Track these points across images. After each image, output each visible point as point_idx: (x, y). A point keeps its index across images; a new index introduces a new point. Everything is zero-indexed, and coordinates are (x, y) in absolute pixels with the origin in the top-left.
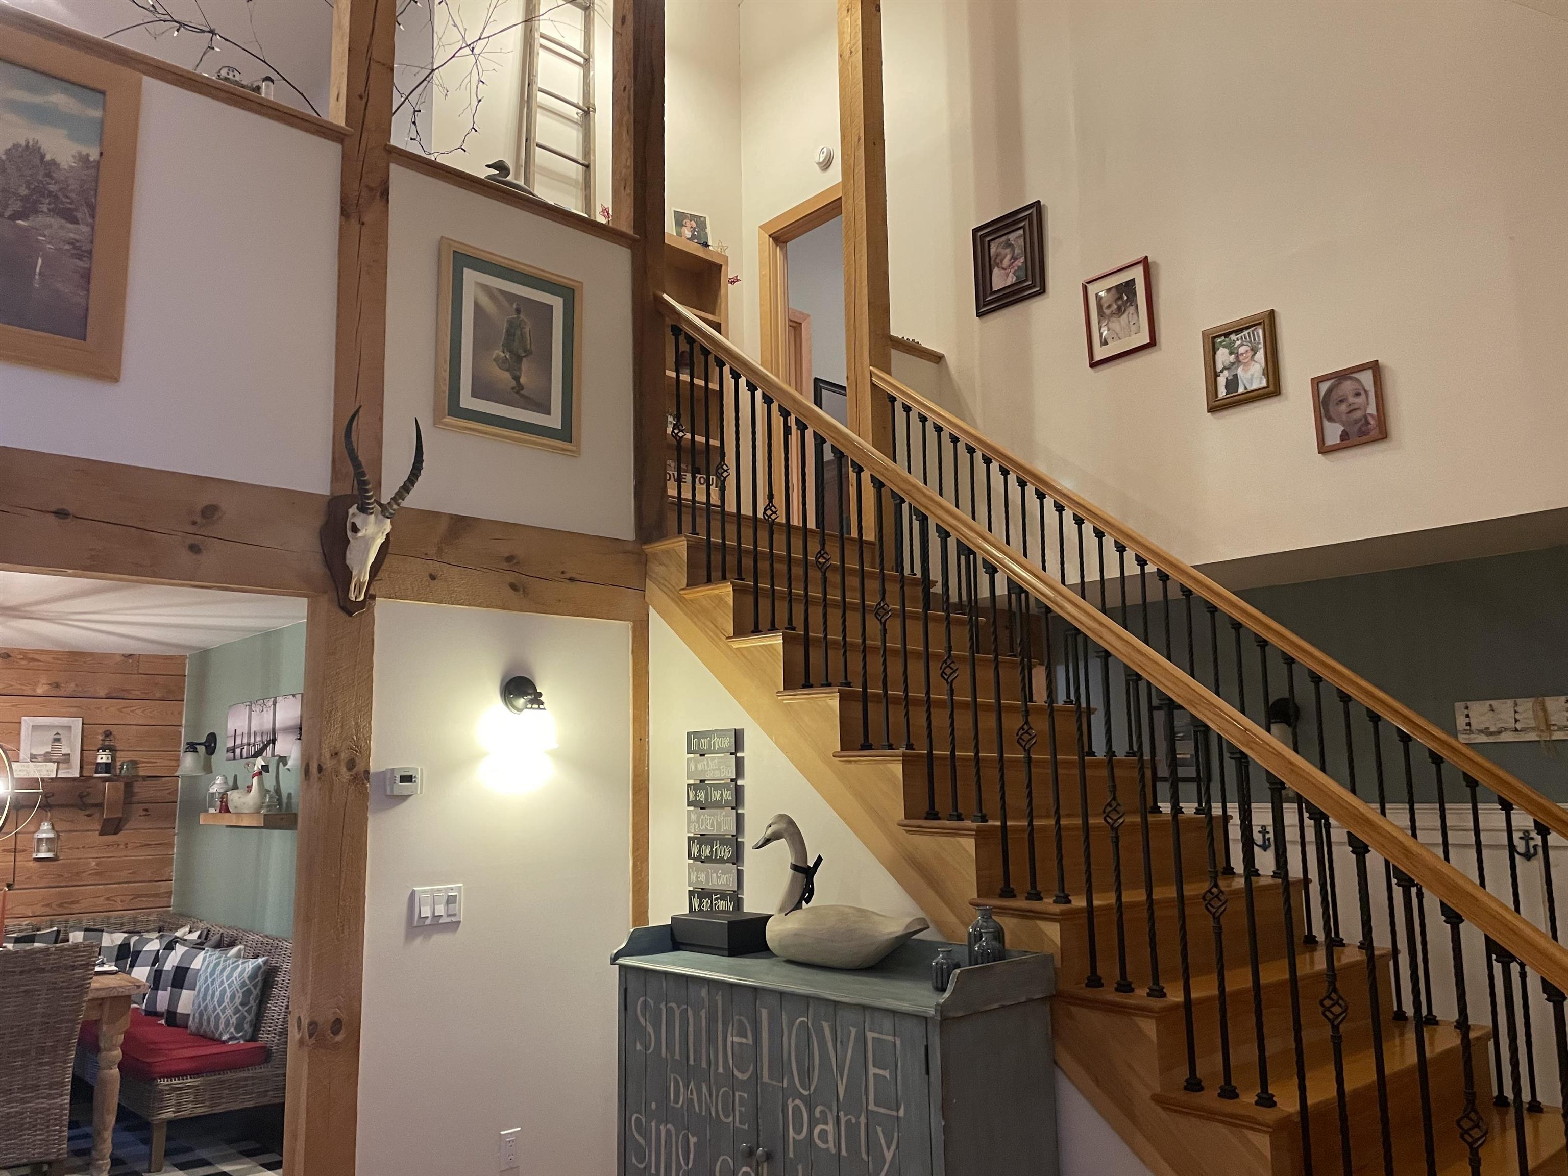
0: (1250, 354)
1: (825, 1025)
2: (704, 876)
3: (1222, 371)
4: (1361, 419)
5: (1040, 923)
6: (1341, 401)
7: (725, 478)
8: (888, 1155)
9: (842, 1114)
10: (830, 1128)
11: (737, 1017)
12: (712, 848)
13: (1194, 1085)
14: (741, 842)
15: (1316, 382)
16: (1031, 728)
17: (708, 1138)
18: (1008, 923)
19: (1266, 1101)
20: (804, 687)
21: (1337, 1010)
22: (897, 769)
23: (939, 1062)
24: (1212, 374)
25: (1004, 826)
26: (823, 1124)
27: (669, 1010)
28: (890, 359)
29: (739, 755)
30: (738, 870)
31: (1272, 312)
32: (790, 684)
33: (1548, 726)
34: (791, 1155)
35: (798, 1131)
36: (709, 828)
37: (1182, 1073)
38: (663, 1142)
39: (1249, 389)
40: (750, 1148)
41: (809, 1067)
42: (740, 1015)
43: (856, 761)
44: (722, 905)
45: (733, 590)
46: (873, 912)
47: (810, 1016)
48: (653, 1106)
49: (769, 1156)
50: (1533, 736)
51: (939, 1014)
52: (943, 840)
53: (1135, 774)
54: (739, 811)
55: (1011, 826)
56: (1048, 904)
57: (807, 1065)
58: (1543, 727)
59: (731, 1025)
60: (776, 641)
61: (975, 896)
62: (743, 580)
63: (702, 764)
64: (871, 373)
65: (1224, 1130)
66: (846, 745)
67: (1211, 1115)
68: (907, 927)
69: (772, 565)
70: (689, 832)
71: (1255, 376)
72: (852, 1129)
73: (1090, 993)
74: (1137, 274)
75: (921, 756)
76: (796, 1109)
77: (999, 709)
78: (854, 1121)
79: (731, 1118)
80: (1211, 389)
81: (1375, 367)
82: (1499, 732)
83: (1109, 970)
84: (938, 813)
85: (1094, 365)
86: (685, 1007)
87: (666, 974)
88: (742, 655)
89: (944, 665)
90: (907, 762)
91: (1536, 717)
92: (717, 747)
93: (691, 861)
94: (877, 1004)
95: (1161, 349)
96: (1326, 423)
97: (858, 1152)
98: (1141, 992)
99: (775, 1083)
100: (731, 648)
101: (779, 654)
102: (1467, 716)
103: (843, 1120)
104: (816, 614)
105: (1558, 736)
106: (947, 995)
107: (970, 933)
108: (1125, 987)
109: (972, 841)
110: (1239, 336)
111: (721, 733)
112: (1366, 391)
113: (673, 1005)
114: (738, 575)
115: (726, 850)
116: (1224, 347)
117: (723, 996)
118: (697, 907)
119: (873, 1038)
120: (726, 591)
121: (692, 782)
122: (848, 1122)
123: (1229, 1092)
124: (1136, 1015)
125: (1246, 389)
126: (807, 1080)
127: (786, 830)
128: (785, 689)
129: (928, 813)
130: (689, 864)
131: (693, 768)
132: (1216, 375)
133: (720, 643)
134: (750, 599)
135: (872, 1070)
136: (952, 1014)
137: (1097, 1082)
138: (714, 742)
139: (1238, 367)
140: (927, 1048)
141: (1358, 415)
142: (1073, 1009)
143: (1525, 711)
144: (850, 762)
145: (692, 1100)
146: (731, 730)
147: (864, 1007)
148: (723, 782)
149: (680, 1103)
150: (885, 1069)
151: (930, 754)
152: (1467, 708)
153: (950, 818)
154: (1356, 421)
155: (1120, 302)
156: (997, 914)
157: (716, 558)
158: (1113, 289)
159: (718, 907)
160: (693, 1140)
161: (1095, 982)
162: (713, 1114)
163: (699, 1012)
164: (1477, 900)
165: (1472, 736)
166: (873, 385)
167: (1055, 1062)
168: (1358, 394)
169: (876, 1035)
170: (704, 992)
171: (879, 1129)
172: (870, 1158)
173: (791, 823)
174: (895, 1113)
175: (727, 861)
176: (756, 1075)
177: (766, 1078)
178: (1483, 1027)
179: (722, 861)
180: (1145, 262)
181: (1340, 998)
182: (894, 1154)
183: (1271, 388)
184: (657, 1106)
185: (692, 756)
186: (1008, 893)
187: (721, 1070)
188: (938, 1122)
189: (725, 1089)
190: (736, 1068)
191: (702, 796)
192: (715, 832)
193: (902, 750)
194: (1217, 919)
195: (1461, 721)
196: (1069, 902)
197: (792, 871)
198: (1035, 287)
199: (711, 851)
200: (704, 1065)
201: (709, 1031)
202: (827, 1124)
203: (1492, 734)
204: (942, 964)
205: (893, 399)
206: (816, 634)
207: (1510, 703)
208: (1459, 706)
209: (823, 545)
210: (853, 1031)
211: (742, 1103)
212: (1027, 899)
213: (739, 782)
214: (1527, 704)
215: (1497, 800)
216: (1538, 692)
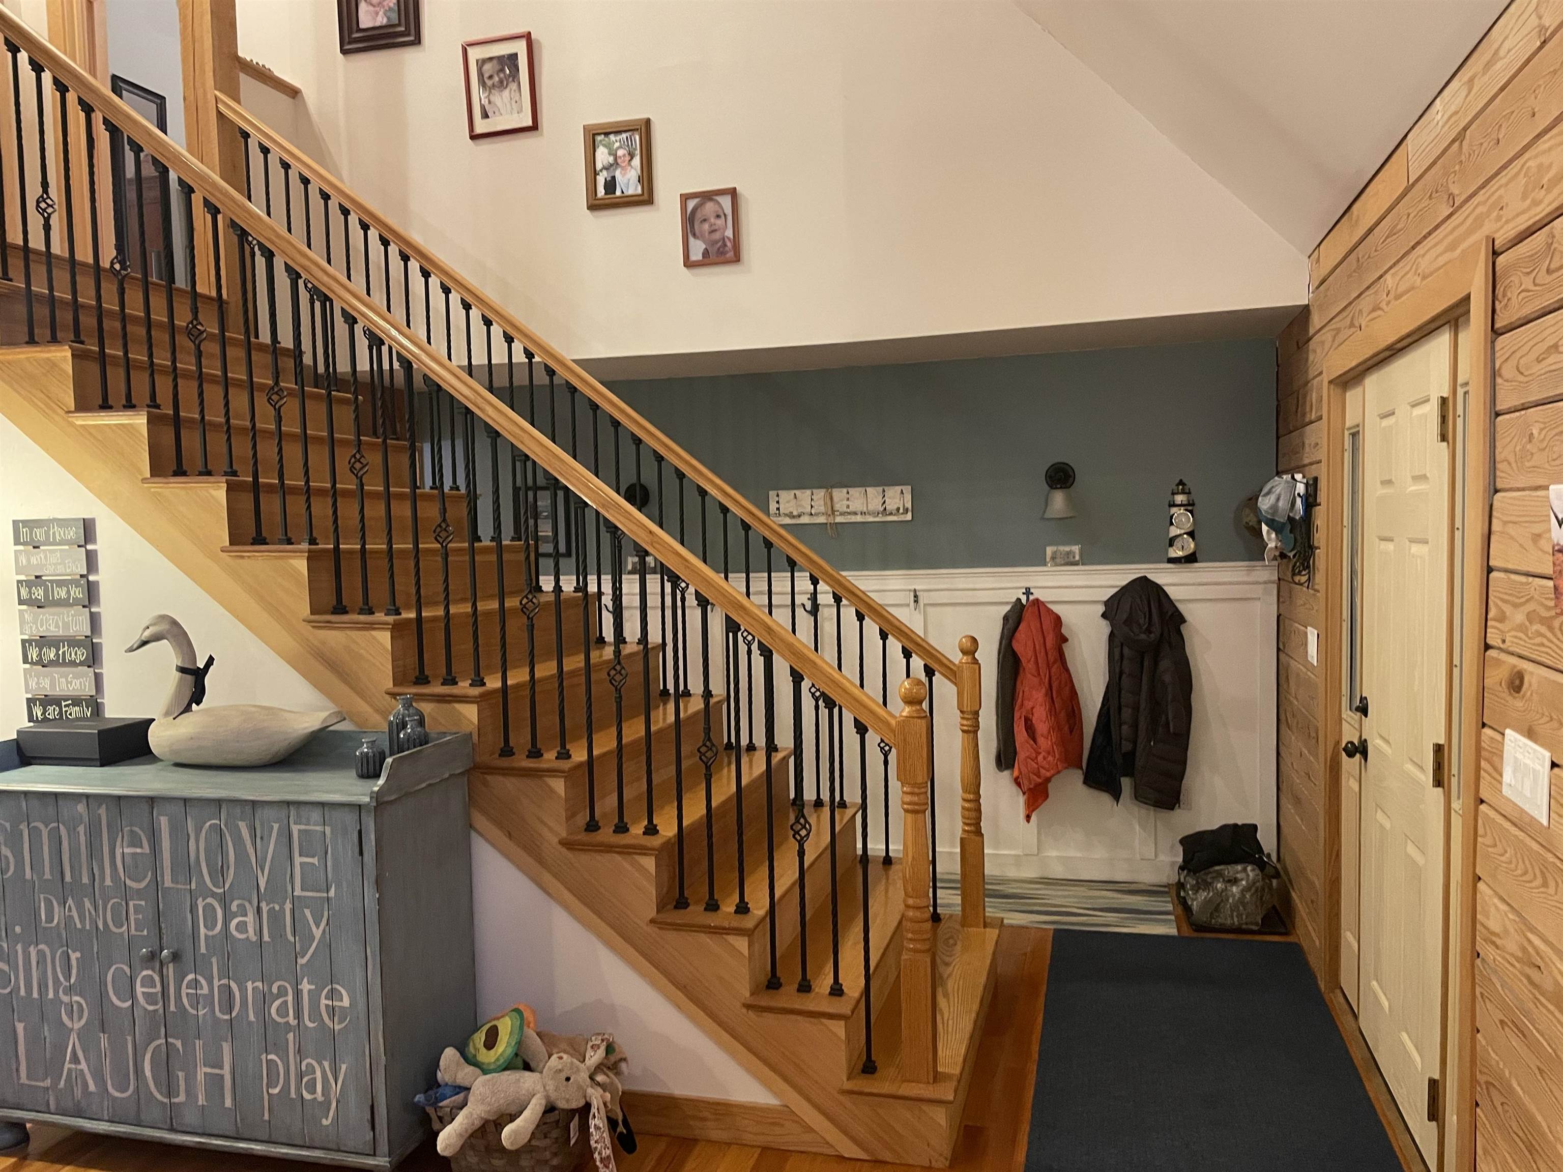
0: (628, 158)
1: (243, 826)
2: (47, 681)
3: (601, 170)
4: (719, 241)
5: (458, 706)
6: (705, 220)
7: (49, 215)
8: (317, 933)
9: (263, 905)
10: (250, 919)
11: (126, 829)
12: (58, 650)
13: (592, 826)
14: (97, 643)
15: (685, 198)
16: (448, 526)
17: (95, 950)
18: (427, 708)
19: (651, 830)
20: (176, 474)
21: (709, 754)
22: (301, 565)
23: (374, 843)
24: (592, 172)
25: (419, 618)
26: (242, 916)
27: (34, 833)
28: (239, 84)
29: (89, 547)
30: (95, 673)
31: (648, 122)
32: (157, 470)
33: (833, 511)
34: (203, 950)
35: (211, 925)
36: (52, 628)
37: (583, 818)
38: (34, 964)
39: (626, 193)
40: (151, 952)
41: (222, 866)
42: (131, 825)
43: (249, 557)
44: (75, 711)
45: (72, 355)
46: (281, 710)
47: (222, 818)
48: (18, 929)
49: (176, 957)
50: (822, 520)
51: (374, 800)
52: (354, 634)
53: (522, 556)
54: (92, 610)
55: (426, 617)
56: (464, 686)
57: (220, 864)
58: (830, 512)
59: (119, 839)
60: (139, 421)
61: (391, 685)
62: (82, 343)
63: (37, 558)
64: (216, 98)
65: (618, 858)
66: (235, 539)
67: (609, 848)
68: (322, 723)
69: (124, 328)
70: (22, 633)
71: (631, 182)
72: (276, 918)
73: (505, 762)
74: (520, 48)
75: (327, 550)
76: (209, 908)
77: (388, 497)
78: (277, 908)
79: (125, 927)
80: (591, 187)
81: (733, 193)
82: (799, 516)
83: (521, 739)
84: (345, 607)
85: (474, 137)
86: (55, 825)
87: (26, 794)
88: (90, 434)
89: (353, 460)
90: (312, 558)
91: (825, 504)
92: (58, 537)
93: (27, 666)
94: (303, 798)
95: (542, 135)
96: (691, 240)
97: (283, 935)
98: (550, 756)
99: (179, 886)
100: (72, 425)
101: (143, 436)
102: (778, 502)
103: (265, 908)
104: (188, 390)
105: (839, 519)
106: (381, 782)
107: (391, 723)
108: (535, 753)
109: (388, 634)
110: (618, 138)
111: (64, 523)
112: (725, 215)
113: (41, 826)
114: (75, 337)
115: (78, 652)
116: (605, 146)
117: (107, 809)
118: (39, 715)
119: (299, 830)
120: (63, 355)
121: (23, 578)
122: (271, 911)
123: (622, 828)
124: (547, 776)
125: (623, 192)
126: (221, 879)
127: (168, 631)
128: (151, 476)
129: (334, 608)
130: (25, 669)
131: (24, 562)
132: (596, 174)
133: (57, 418)
134: (95, 368)
135: (298, 860)
136: (386, 799)
137: (510, 836)
138: (54, 533)
139: (616, 168)
140: (360, 832)
141: (717, 236)
142: (489, 777)
143: (818, 500)
144: (242, 557)
145: (71, 917)
146: (78, 520)
147: (288, 803)
148: (69, 578)
149: (56, 921)
150: (313, 857)
151: (337, 548)
152: (778, 496)
153: (361, 612)
154: (716, 242)
155: (502, 75)
156: (417, 701)
157: (42, 312)
158: (495, 61)
159: (70, 714)
160: (74, 956)
161: (507, 751)
162: (101, 926)
163: (75, 829)
164: (815, 663)
165: (780, 519)
166: (220, 114)
167: (471, 826)
168: (718, 216)
169: (303, 827)
170: (81, 808)
171: (307, 912)
172: (297, 938)
173: (175, 623)
174: (325, 895)
175: (82, 664)
176: (156, 883)
177: (168, 883)
178: (786, 749)
179: (73, 664)
180: (528, 36)
181: (713, 745)
182: (324, 931)
183: (646, 197)
184: (22, 930)
185: (21, 548)
186: (422, 679)
187: (108, 882)
188: (371, 895)
189: (115, 900)
190: (129, 878)
191: (39, 593)
192: (61, 633)
193: (305, 546)
194: (618, 690)
195: (773, 507)
196: (484, 684)
197: (178, 674)
198: (409, 35)
199: (57, 654)
200: (85, 880)
201: (90, 845)
202: (246, 915)
203: (794, 517)
204: (367, 753)
205: (246, 135)
206: (189, 413)
207: (808, 492)
208: (772, 494)
209: (195, 312)
210: (276, 826)
211: (137, 909)
212: (443, 684)
213: (91, 578)
214: (820, 494)
215: (808, 574)
216: (828, 484)
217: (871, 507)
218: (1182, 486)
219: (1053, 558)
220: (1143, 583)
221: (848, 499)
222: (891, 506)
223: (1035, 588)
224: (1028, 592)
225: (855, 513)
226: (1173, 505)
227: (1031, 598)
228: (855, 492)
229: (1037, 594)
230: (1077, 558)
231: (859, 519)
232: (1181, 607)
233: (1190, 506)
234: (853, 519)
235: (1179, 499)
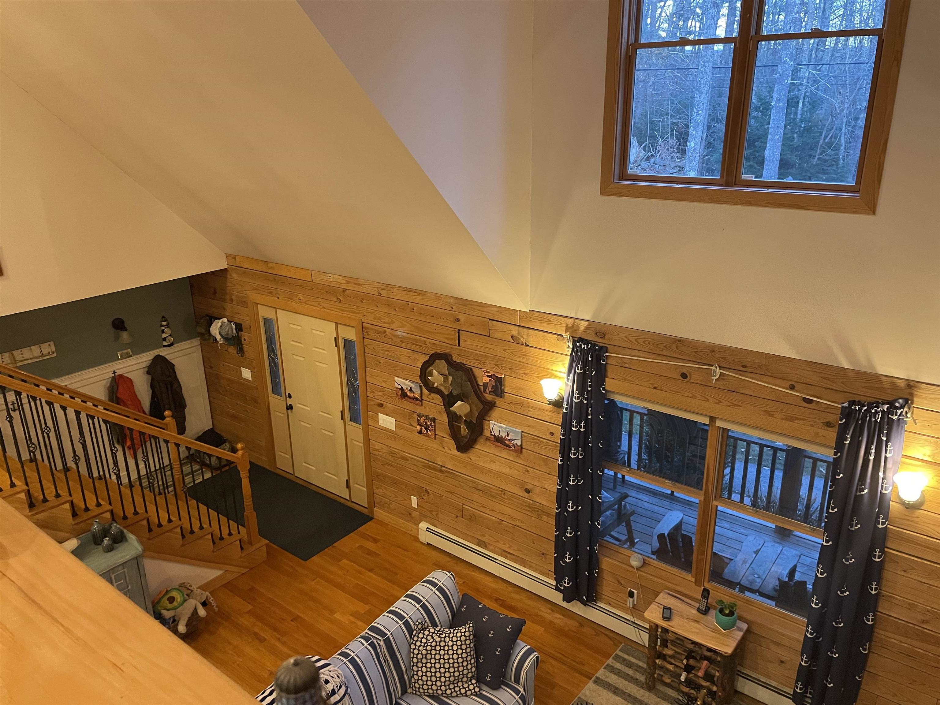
33: (15, 361)
58: (13, 362)
91: (10, 359)
105: (20, 364)
143: (5, 358)
214: (7, 355)
215: (13, 392)
216: (10, 350)
217: (35, 355)
218: (164, 319)
219: (121, 356)
220: (158, 357)
221: (22, 354)
222: (45, 352)
223: (117, 370)
224: (114, 372)
225: (27, 360)
226: (162, 326)
227: (116, 374)
228: (25, 350)
229: (118, 373)
230: (131, 353)
231: (30, 361)
232: (172, 361)
233: (168, 326)
234: (27, 362)
235: (164, 323)
